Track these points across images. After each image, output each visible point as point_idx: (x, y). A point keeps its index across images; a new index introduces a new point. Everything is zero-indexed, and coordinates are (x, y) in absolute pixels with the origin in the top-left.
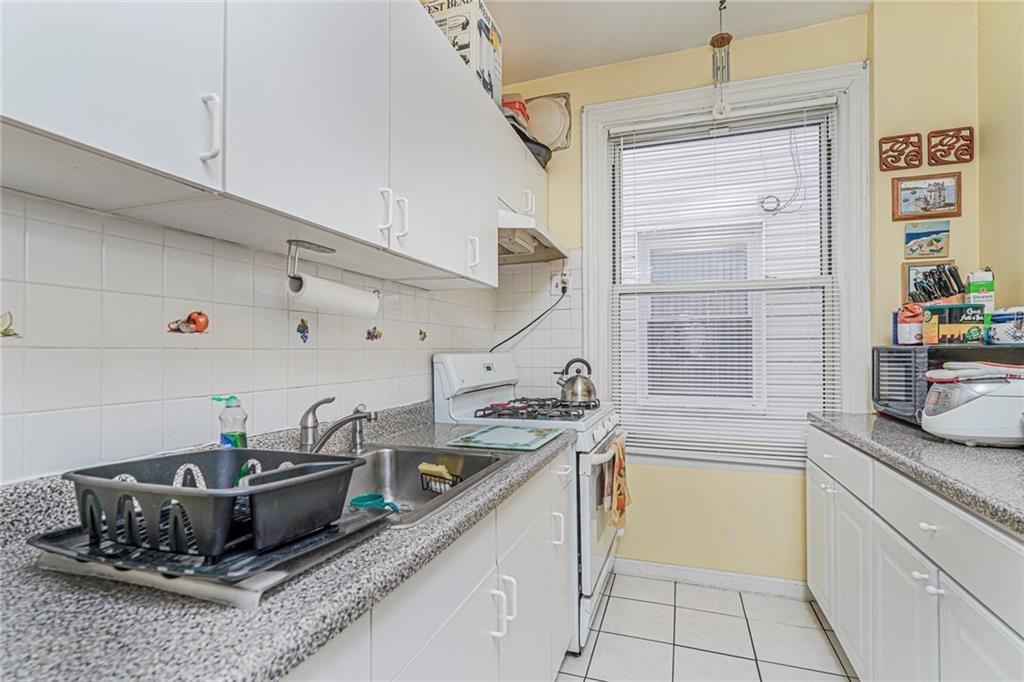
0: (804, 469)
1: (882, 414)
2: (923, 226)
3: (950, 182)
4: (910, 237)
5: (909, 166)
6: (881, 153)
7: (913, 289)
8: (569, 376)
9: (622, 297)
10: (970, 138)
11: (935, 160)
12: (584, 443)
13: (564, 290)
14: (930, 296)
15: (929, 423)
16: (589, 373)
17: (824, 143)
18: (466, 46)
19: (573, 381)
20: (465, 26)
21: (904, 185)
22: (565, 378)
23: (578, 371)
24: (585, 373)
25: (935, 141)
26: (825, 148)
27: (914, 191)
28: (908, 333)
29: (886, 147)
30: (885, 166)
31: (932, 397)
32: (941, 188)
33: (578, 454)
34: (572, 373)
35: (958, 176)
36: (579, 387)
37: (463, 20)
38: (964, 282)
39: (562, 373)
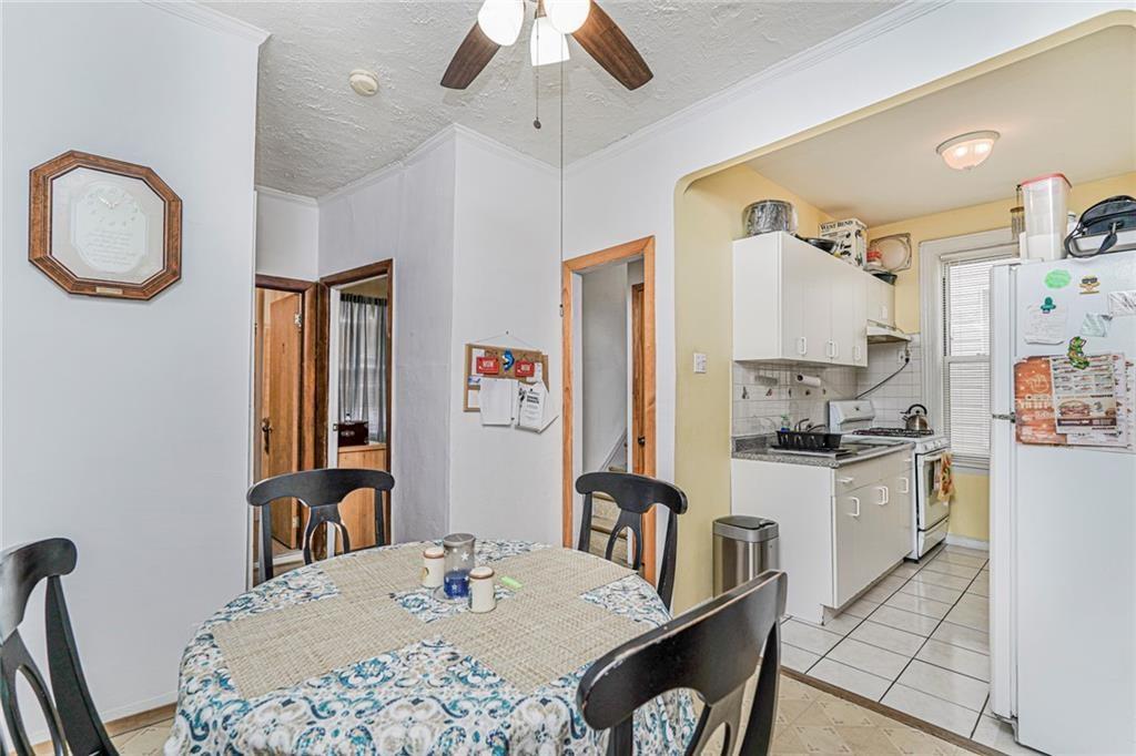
8: (911, 415)
9: (951, 364)
12: (919, 449)
13: (907, 360)
16: (925, 414)
18: (849, 246)
19: (914, 418)
20: (848, 236)
22: (908, 416)
23: (918, 412)
24: (922, 413)
33: (916, 455)
34: (913, 412)
36: (917, 422)
37: (846, 233)
39: (906, 413)
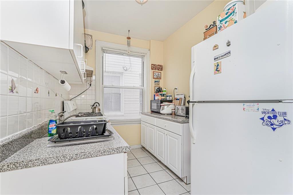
0: (141, 123)
1: (152, 112)
2: (157, 80)
3: (160, 74)
4: (155, 82)
5: (155, 70)
6: (152, 67)
7: (156, 91)
8: (94, 107)
9: (104, 88)
10: (162, 67)
11: (158, 70)
13: (90, 85)
14: (158, 92)
15: (161, 112)
16: (99, 106)
17: (143, 62)
19: (95, 108)
21: (155, 73)
25: (158, 66)
26: (143, 63)
27: (156, 74)
28: (156, 98)
29: (152, 66)
30: (152, 69)
31: (161, 108)
32: (159, 74)
35: (161, 73)
36: (97, 109)
38: (163, 90)
39: (93, 106)
